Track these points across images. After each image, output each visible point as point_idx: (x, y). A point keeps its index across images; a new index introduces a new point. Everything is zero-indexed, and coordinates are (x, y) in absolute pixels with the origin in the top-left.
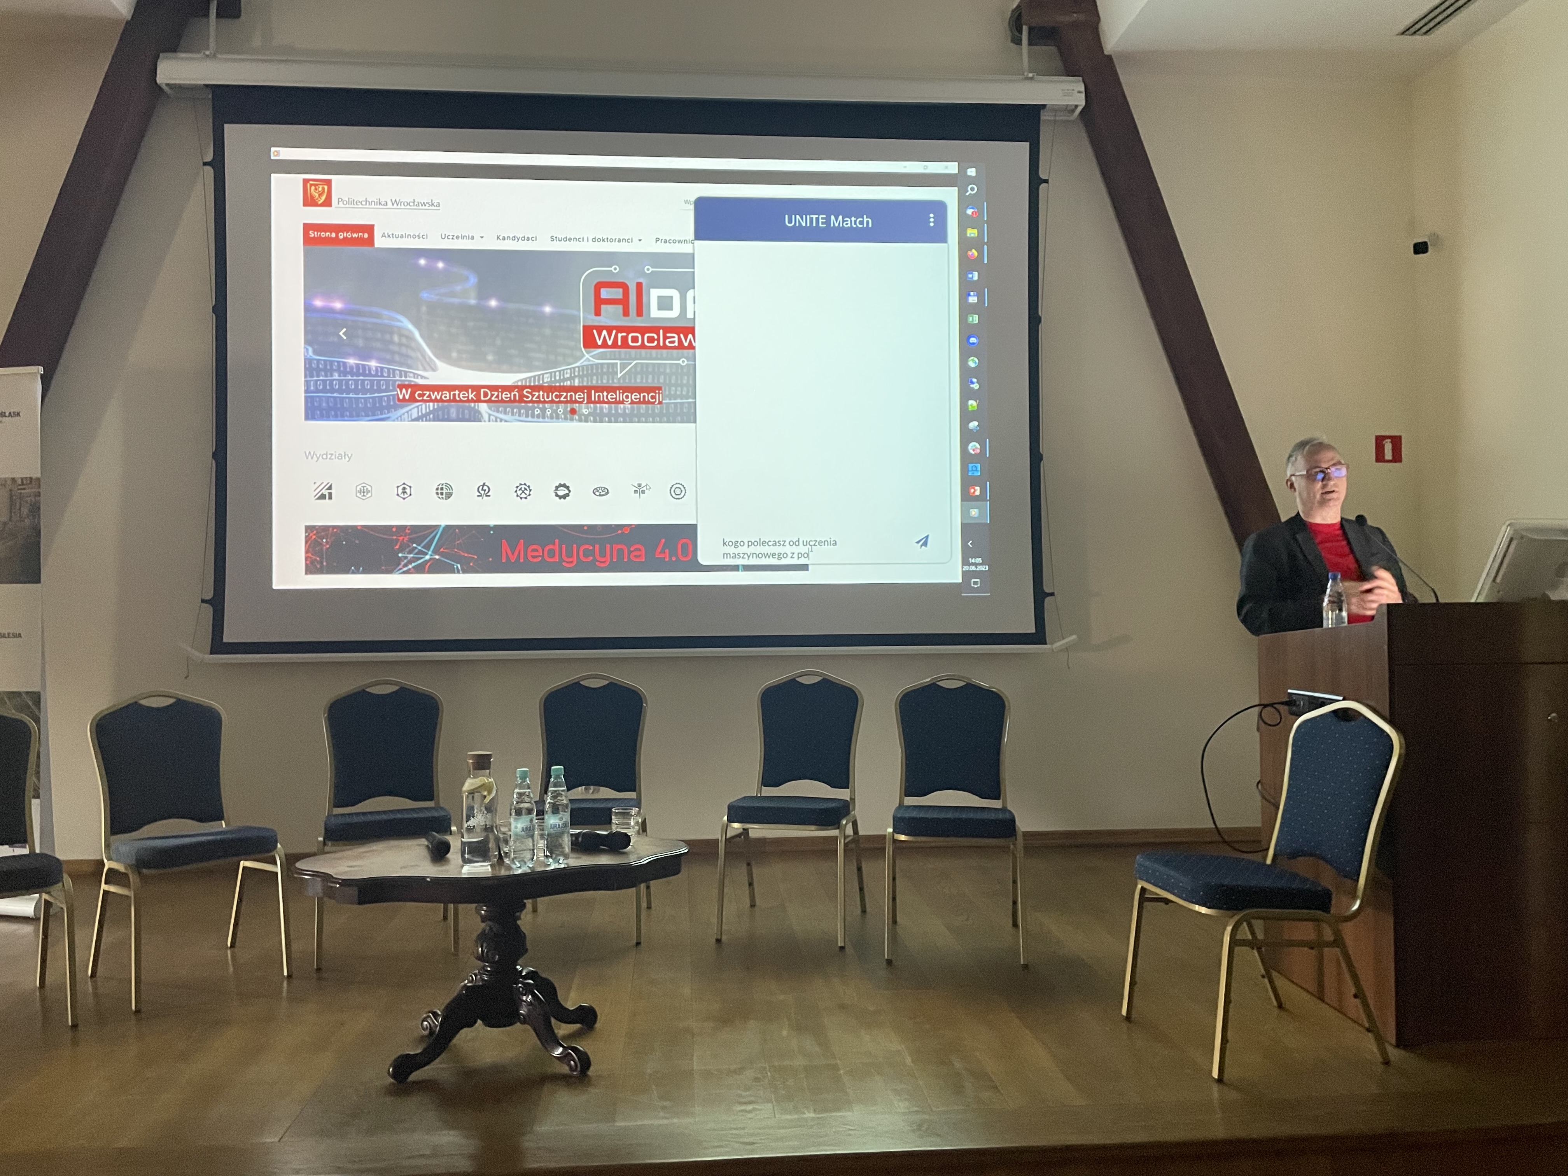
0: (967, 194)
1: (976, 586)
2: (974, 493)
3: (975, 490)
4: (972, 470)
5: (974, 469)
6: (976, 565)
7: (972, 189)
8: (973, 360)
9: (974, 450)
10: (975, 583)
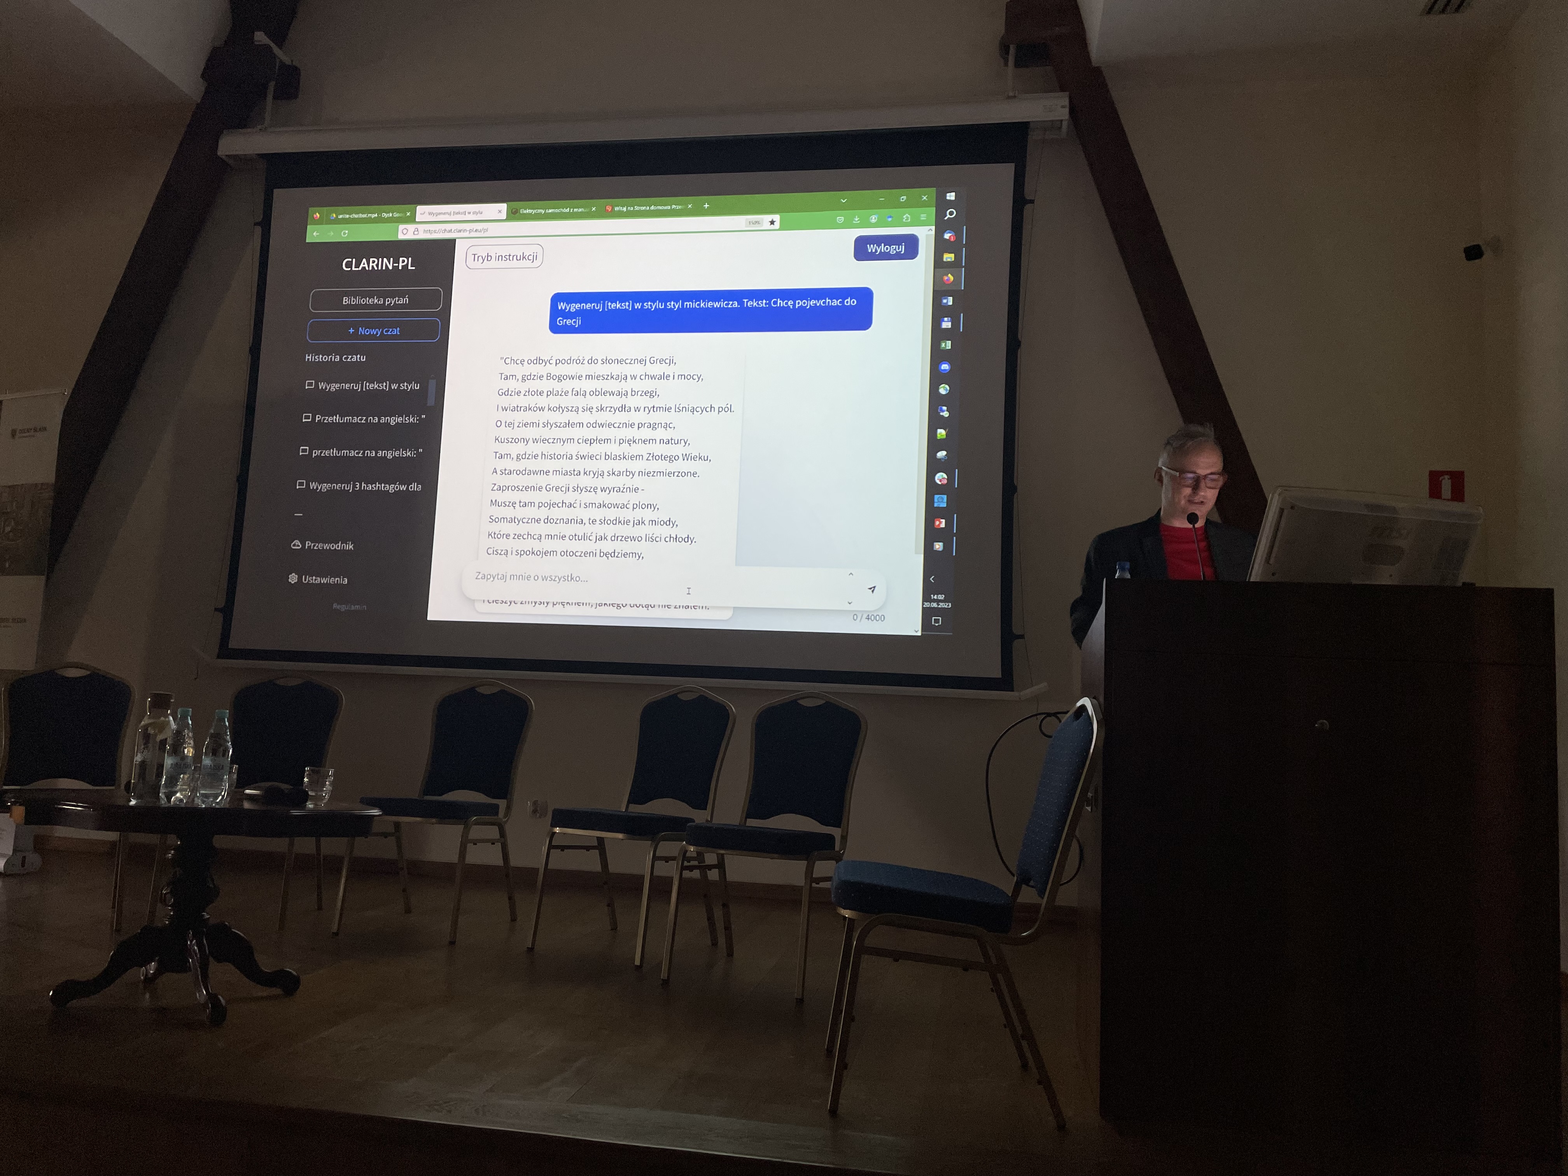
0: (946, 218)
1: (937, 625)
2: (939, 525)
3: (941, 523)
4: (939, 502)
5: (940, 500)
6: (938, 601)
7: (951, 213)
8: (944, 387)
9: (940, 481)
10: (937, 621)
